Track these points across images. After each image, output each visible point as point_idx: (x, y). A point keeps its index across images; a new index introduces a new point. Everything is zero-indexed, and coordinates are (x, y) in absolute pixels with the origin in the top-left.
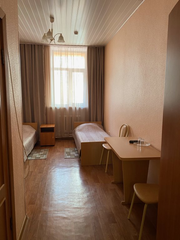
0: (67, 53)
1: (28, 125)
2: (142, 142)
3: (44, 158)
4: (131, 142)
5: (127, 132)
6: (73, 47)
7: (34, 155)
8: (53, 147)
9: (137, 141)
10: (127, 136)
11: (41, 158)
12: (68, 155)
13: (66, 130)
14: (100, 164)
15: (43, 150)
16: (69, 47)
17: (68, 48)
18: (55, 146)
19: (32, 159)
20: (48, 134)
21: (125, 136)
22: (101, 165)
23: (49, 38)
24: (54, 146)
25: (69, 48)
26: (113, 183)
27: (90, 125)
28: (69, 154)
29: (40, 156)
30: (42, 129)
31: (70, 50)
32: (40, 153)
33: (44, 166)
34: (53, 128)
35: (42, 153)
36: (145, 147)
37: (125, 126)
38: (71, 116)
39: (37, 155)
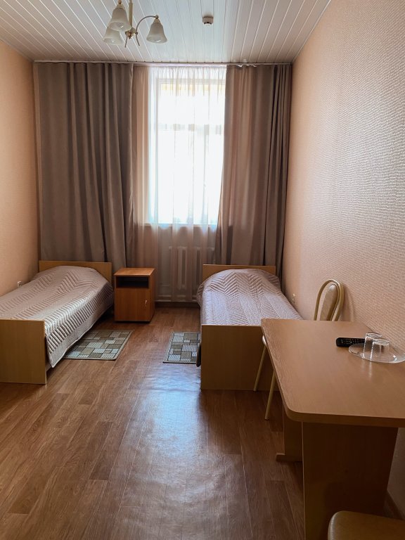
0: (194, 85)
1: (88, 269)
2: (377, 346)
3: (111, 357)
4: (343, 343)
5: (339, 304)
6: (209, 68)
7: (91, 345)
8: (145, 327)
9: (362, 341)
10: (336, 320)
11: (103, 357)
12: (175, 353)
13: (183, 283)
14: (255, 390)
15: (116, 335)
16: (198, 68)
17: (196, 70)
18: (151, 324)
19: (81, 357)
20: (135, 292)
21: (329, 318)
22: (257, 391)
23: (119, 25)
24: (148, 323)
25: (199, 70)
26: (280, 460)
27: (243, 275)
28: (178, 349)
29: (102, 351)
30: (119, 278)
31: (201, 77)
32: (108, 342)
33: (103, 382)
34: (147, 278)
35: (112, 342)
36: (387, 365)
37: (333, 287)
38: (198, 248)
39: (97, 347)
